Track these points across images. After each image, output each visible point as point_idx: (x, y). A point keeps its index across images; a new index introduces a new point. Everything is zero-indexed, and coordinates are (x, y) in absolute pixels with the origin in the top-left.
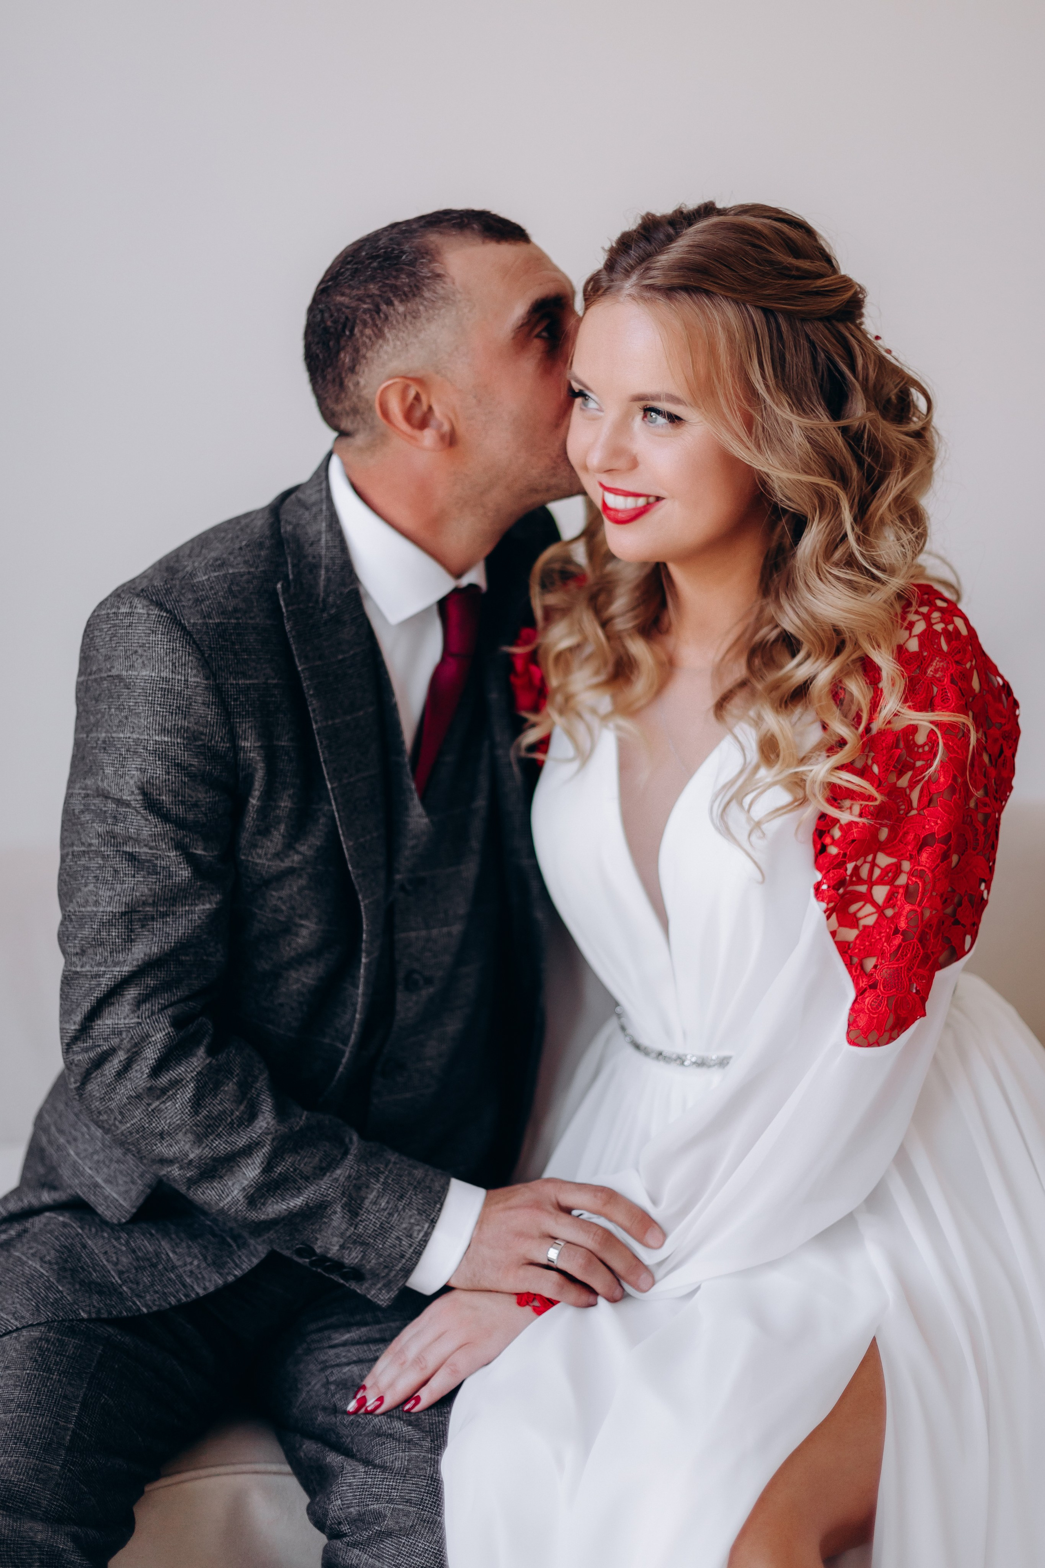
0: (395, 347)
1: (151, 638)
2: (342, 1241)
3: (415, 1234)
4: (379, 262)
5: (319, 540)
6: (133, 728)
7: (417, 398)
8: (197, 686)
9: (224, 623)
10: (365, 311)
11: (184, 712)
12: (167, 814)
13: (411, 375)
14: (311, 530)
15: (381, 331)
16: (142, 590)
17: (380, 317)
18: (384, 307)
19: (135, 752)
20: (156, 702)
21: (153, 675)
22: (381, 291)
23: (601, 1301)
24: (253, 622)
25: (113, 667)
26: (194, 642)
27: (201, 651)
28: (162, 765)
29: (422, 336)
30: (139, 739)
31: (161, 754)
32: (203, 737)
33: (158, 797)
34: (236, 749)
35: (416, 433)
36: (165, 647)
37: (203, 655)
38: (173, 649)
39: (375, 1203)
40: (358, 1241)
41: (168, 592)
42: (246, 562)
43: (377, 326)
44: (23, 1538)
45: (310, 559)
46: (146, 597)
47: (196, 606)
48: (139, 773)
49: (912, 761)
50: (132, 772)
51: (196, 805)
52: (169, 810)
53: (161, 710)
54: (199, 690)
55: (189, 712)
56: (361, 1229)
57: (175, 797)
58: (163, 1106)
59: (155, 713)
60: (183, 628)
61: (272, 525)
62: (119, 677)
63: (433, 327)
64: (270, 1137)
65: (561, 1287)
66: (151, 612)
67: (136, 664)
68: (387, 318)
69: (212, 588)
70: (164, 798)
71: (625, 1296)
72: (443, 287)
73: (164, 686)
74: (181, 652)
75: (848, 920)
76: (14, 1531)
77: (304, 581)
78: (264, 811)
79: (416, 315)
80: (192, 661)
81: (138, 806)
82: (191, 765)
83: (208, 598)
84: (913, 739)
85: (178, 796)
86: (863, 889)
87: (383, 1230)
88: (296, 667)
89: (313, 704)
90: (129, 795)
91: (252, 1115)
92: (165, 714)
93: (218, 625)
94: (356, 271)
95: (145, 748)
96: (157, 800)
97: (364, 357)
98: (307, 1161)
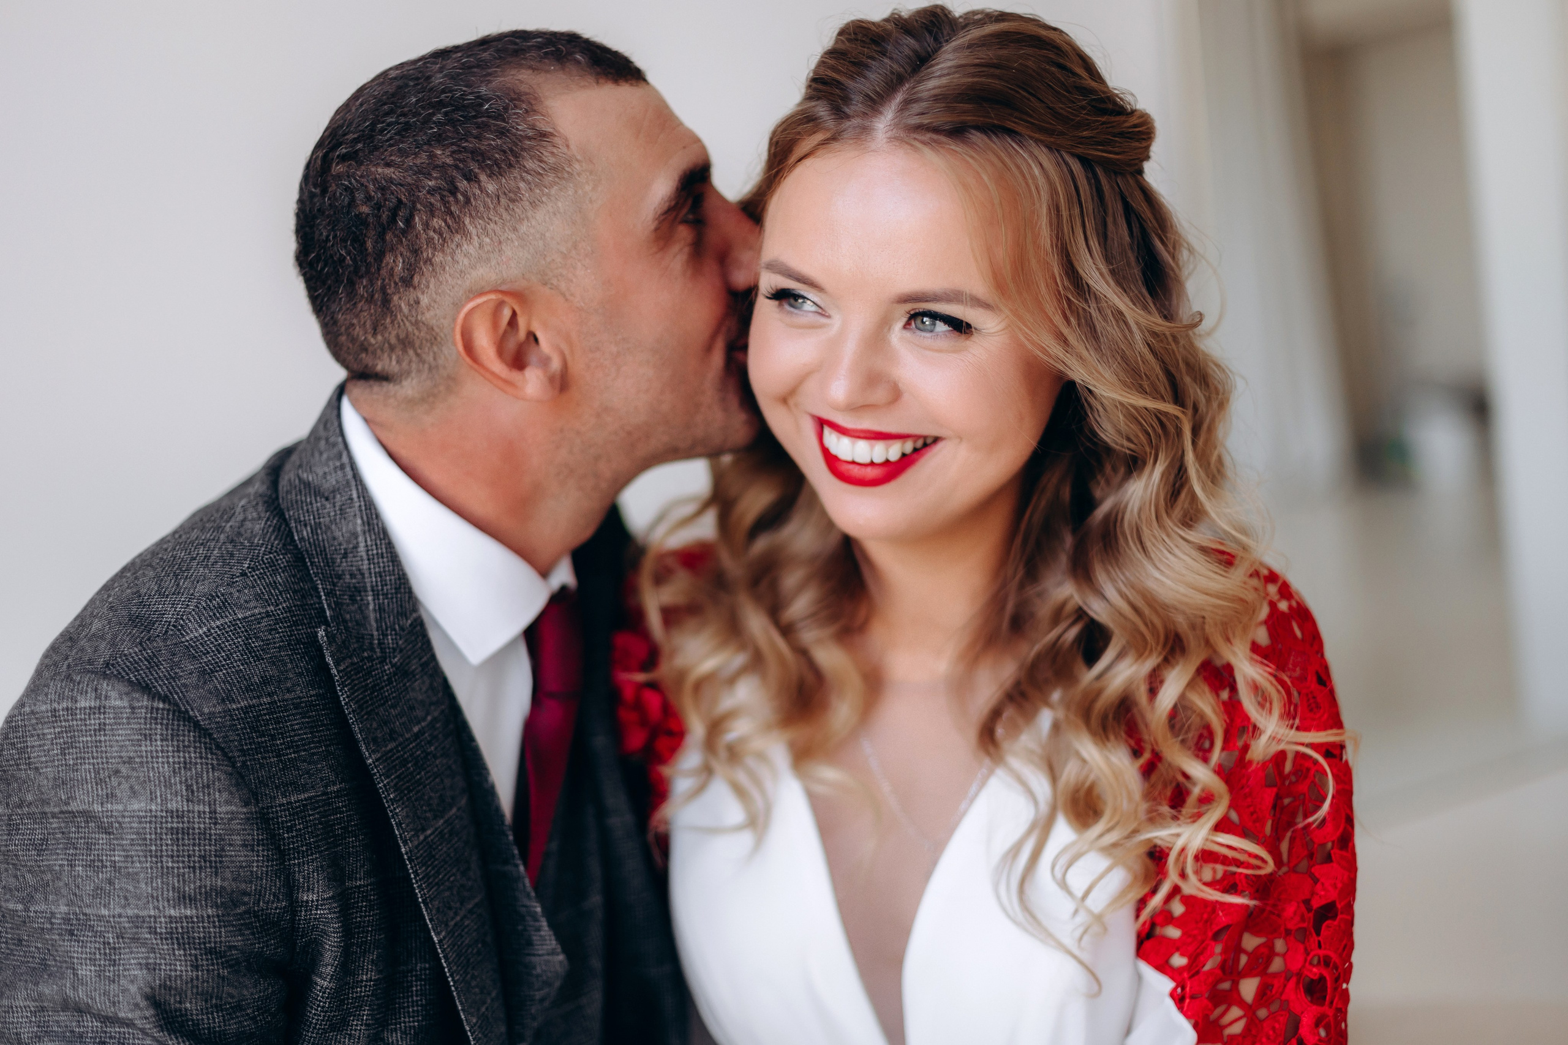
0: (481, 246)
1: (143, 748)
4: (446, 114)
6: (126, 898)
7: (513, 322)
8: (232, 819)
9: (254, 706)
10: (431, 191)
11: (214, 863)
12: (194, 1030)
13: (504, 288)
14: (341, 532)
15: (458, 220)
16: (107, 664)
17: (457, 201)
18: (463, 184)
19: (135, 939)
20: (165, 853)
21: (154, 808)
22: (455, 159)
24: (292, 695)
25: (72, 798)
26: (218, 747)
27: (230, 758)
28: (185, 955)
29: (523, 228)
30: (137, 917)
31: (180, 937)
32: (246, 899)
33: (178, 1005)
34: (294, 906)
35: (515, 376)
36: (171, 760)
37: (233, 766)
38: (185, 763)
41: (152, 662)
42: (258, 597)
43: (451, 214)
46: (119, 677)
47: (205, 683)
48: (145, 972)
50: (132, 972)
51: (239, 1007)
52: (196, 1024)
53: (175, 865)
54: (235, 825)
55: (221, 862)
57: (206, 1001)
59: (165, 872)
60: (197, 725)
61: (277, 529)
62: (88, 816)
63: (540, 215)
66: (137, 704)
67: (118, 792)
68: (468, 201)
69: (219, 648)
70: (188, 1005)
72: (552, 153)
73: (175, 825)
74: (199, 766)
77: (348, 617)
78: (339, 995)
79: (514, 198)
80: (219, 779)
81: (148, 1026)
82: (231, 948)
83: (218, 667)
85: (212, 997)
88: (362, 760)
89: (397, 814)
90: (132, 1011)
92: (182, 871)
93: (246, 710)
94: (407, 127)
95: (153, 931)
96: (176, 1011)
97: (428, 261)
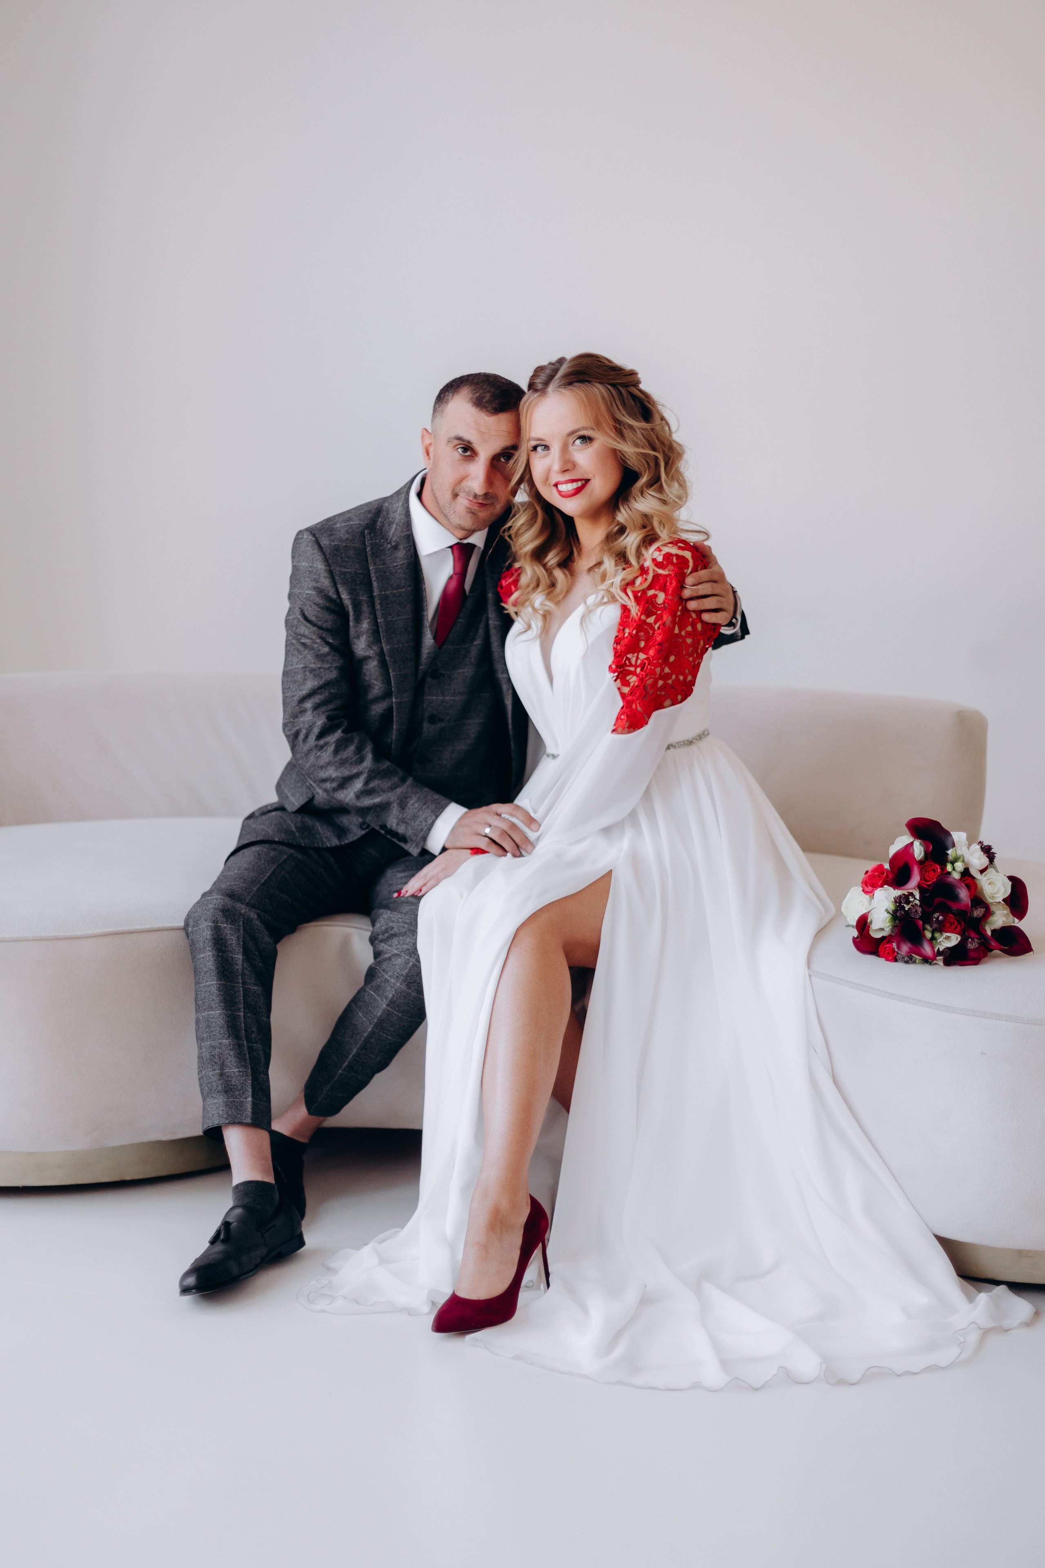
1: (306, 549)
2: (397, 821)
3: (428, 820)
5: (397, 511)
9: (339, 545)
23: (509, 855)
26: (323, 551)
27: (326, 555)
32: (326, 592)
34: (340, 598)
36: (311, 552)
37: (326, 557)
38: (313, 553)
39: (412, 805)
40: (403, 821)
44: (236, 911)
45: (391, 519)
49: (655, 611)
51: (326, 621)
55: (319, 581)
56: (405, 815)
57: (316, 616)
58: (322, 755)
64: (367, 770)
65: (489, 844)
67: (301, 560)
71: (521, 855)
73: (310, 569)
74: (316, 555)
75: (625, 683)
76: (233, 907)
77: (384, 530)
80: (320, 559)
82: (322, 604)
84: (655, 601)
86: (632, 669)
87: (415, 817)
91: (361, 760)
93: (336, 545)
98: (385, 784)
